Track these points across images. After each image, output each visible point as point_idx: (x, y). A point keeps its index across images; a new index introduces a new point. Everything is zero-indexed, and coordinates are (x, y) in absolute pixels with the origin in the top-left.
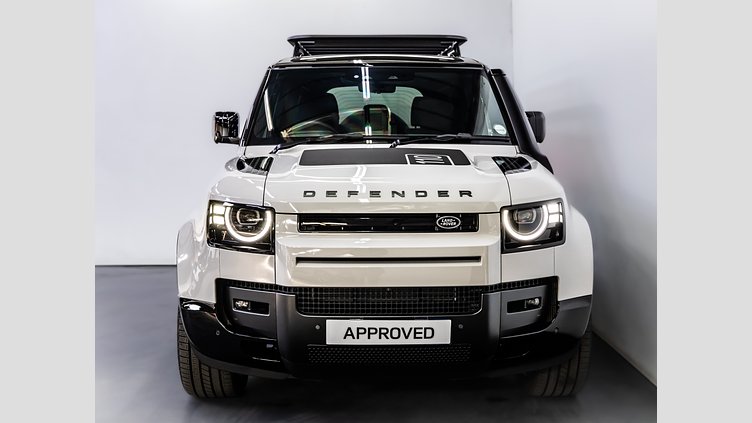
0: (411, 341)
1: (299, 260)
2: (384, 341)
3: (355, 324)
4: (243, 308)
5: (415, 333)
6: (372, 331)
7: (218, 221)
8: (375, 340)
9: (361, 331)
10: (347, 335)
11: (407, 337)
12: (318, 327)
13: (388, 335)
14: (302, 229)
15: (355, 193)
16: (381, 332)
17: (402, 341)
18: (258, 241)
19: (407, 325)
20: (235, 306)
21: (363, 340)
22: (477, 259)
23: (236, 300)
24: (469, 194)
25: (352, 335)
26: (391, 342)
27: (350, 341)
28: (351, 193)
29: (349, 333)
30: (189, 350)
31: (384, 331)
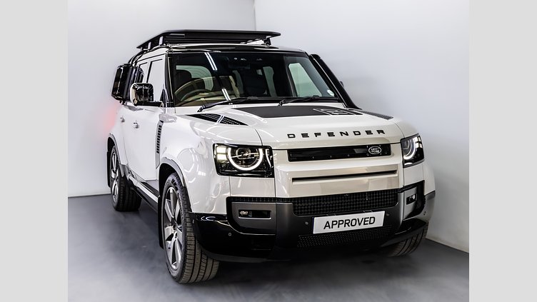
0: (362, 227)
1: (294, 180)
2: (348, 228)
3: (331, 219)
4: (244, 216)
5: (365, 221)
6: (341, 222)
7: (221, 158)
8: (342, 228)
9: (335, 223)
10: (326, 226)
11: (360, 224)
12: (307, 223)
13: (350, 224)
14: (291, 159)
15: (319, 134)
16: (346, 223)
17: (357, 227)
18: (254, 170)
19: (360, 216)
20: (240, 215)
21: (335, 229)
22: (394, 172)
23: (240, 211)
24: (382, 132)
25: (329, 226)
26: (351, 228)
27: (328, 230)
28: (317, 134)
29: (327, 225)
30: (195, 250)
31: (347, 222)
